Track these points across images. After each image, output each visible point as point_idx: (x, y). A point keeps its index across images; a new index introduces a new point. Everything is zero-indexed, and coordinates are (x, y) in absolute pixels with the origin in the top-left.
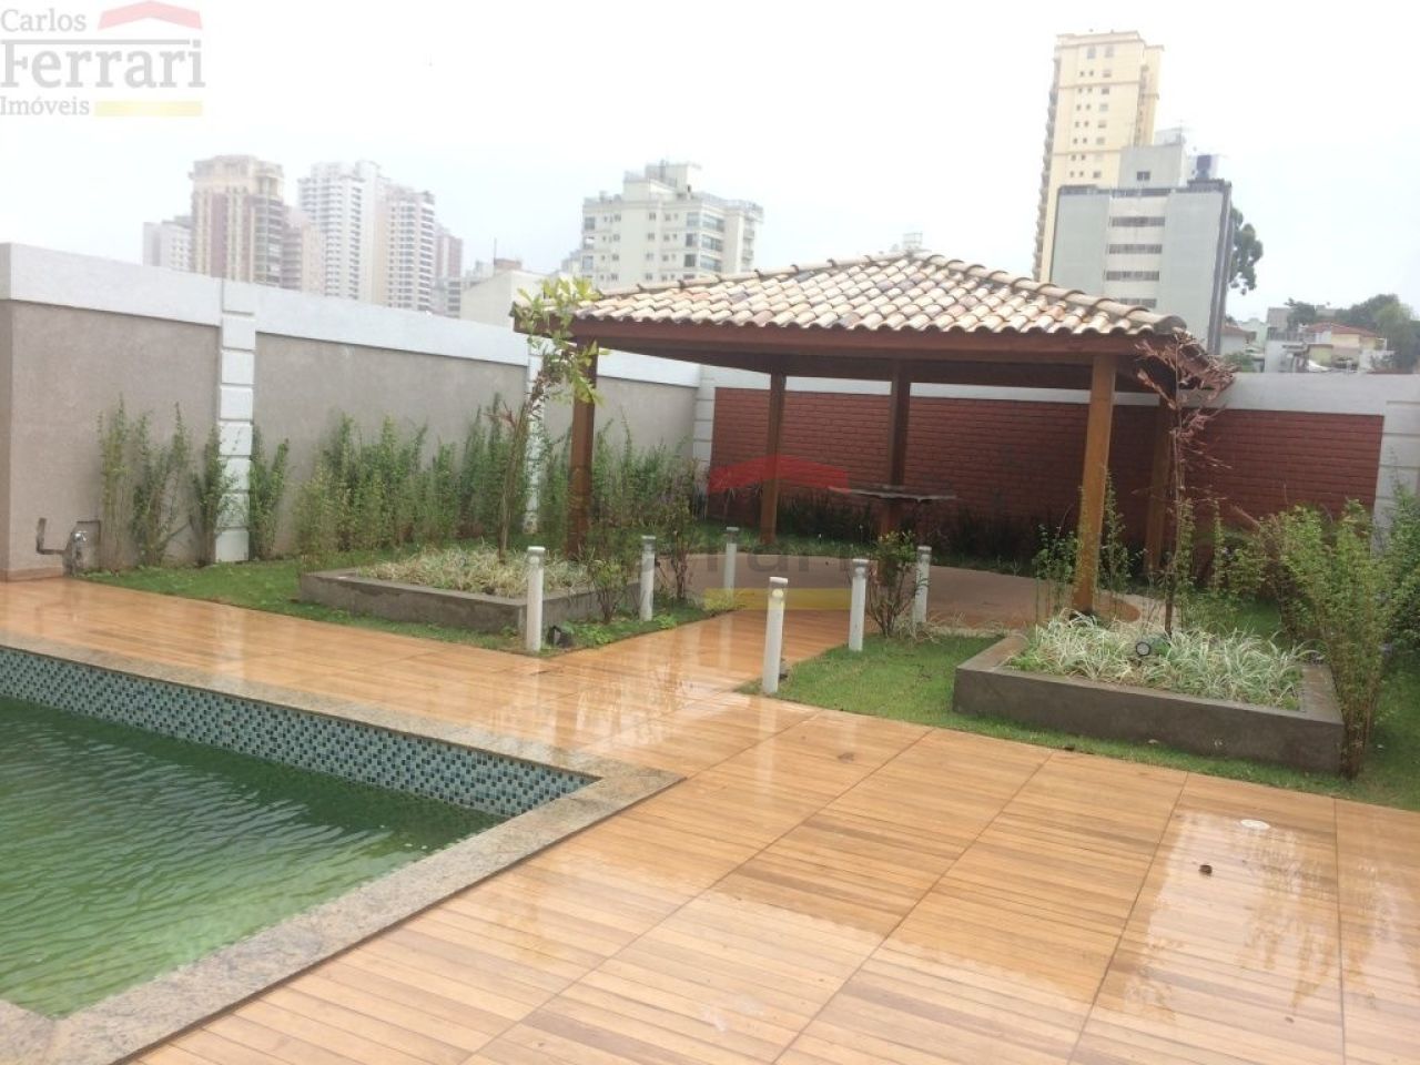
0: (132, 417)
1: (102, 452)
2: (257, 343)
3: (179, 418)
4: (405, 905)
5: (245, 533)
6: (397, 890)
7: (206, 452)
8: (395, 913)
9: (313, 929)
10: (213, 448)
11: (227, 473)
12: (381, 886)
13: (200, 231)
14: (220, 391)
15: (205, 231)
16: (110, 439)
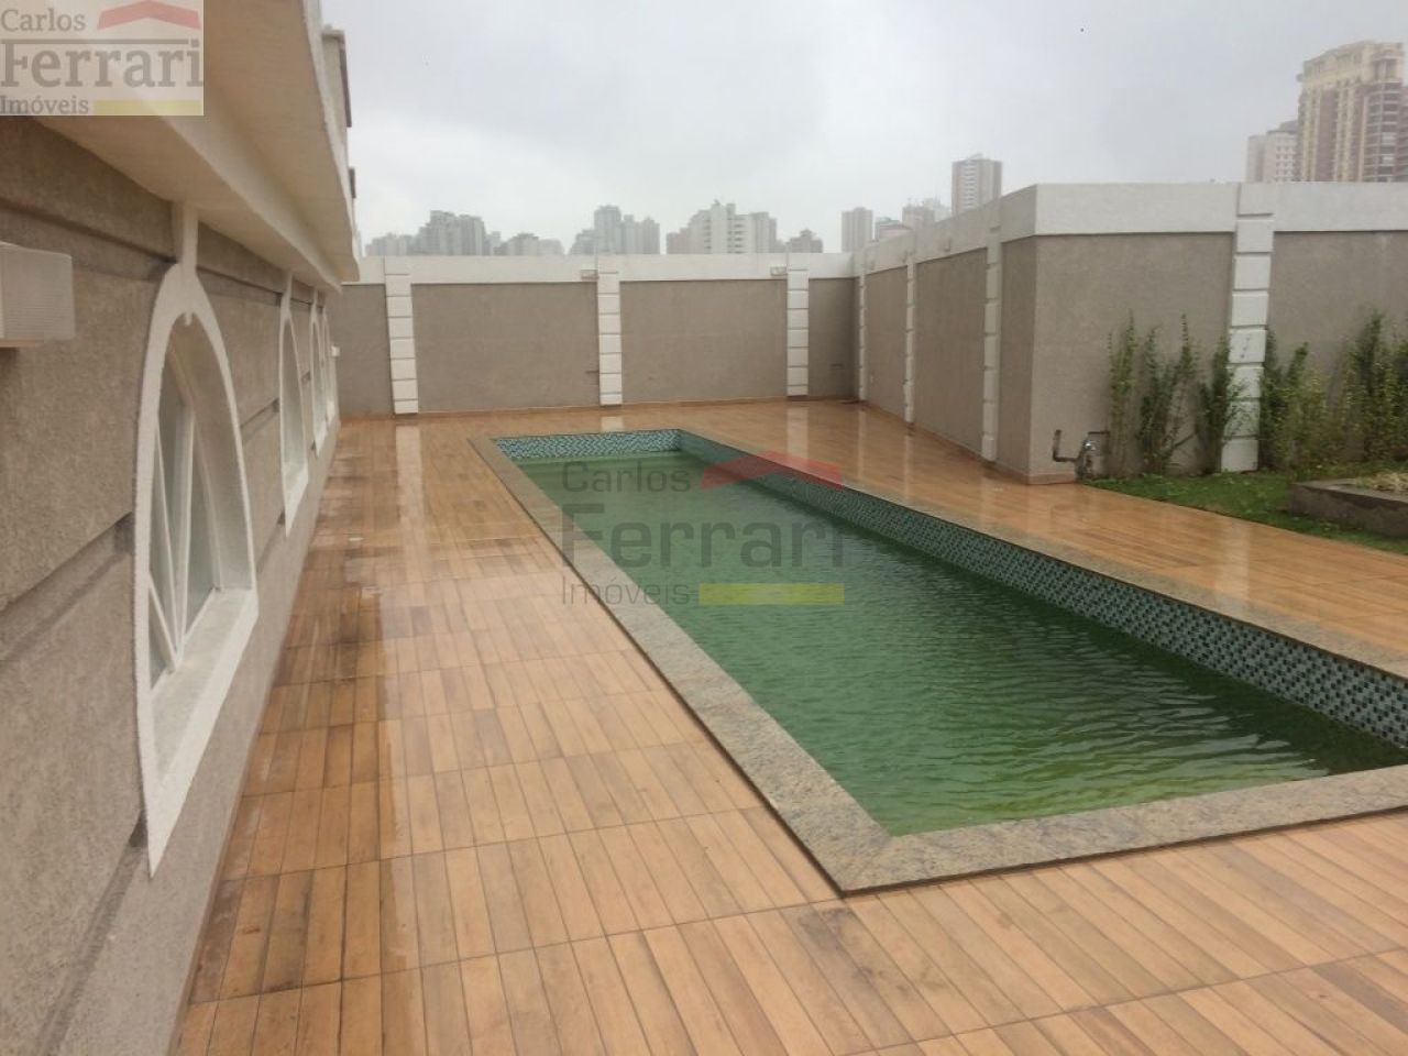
0: (1141, 332)
1: (1111, 367)
2: (1275, 245)
3: (1185, 330)
4: (1240, 821)
5: (1255, 442)
6: (1239, 806)
7: (1215, 361)
8: (1225, 826)
9: (1135, 821)
10: (1222, 358)
11: (1236, 380)
12: (1223, 799)
13: (1306, 133)
14: (1232, 298)
15: (1311, 133)
16: (1120, 354)
